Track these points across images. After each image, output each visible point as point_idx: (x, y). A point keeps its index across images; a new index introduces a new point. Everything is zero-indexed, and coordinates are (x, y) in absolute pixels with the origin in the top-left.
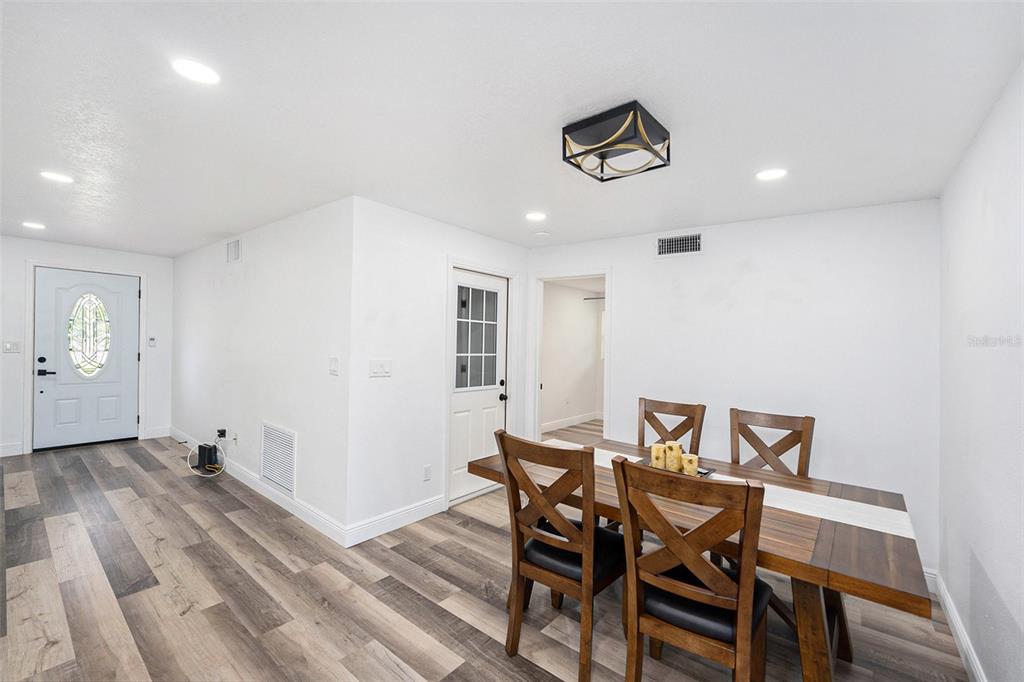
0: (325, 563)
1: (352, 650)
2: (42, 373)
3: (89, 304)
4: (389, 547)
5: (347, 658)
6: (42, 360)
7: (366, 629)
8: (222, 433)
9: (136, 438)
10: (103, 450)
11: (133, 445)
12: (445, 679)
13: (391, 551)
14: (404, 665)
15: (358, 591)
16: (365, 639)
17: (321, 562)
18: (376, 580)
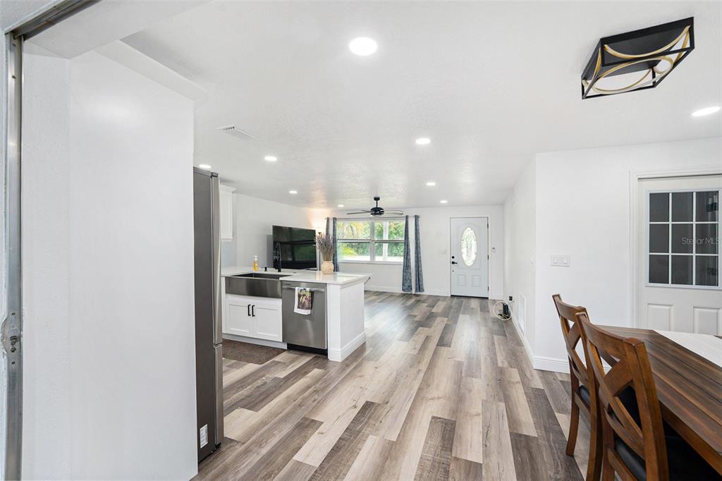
0: (517, 370)
1: (491, 400)
2: (453, 263)
3: (469, 232)
4: (560, 379)
5: (486, 401)
6: (453, 257)
7: (505, 398)
8: (511, 298)
9: (487, 298)
10: (473, 300)
11: (486, 301)
12: (517, 434)
13: (559, 382)
14: (506, 418)
15: (520, 386)
16: (500, 401)
17: (515, 367)
18: (533, 386)
